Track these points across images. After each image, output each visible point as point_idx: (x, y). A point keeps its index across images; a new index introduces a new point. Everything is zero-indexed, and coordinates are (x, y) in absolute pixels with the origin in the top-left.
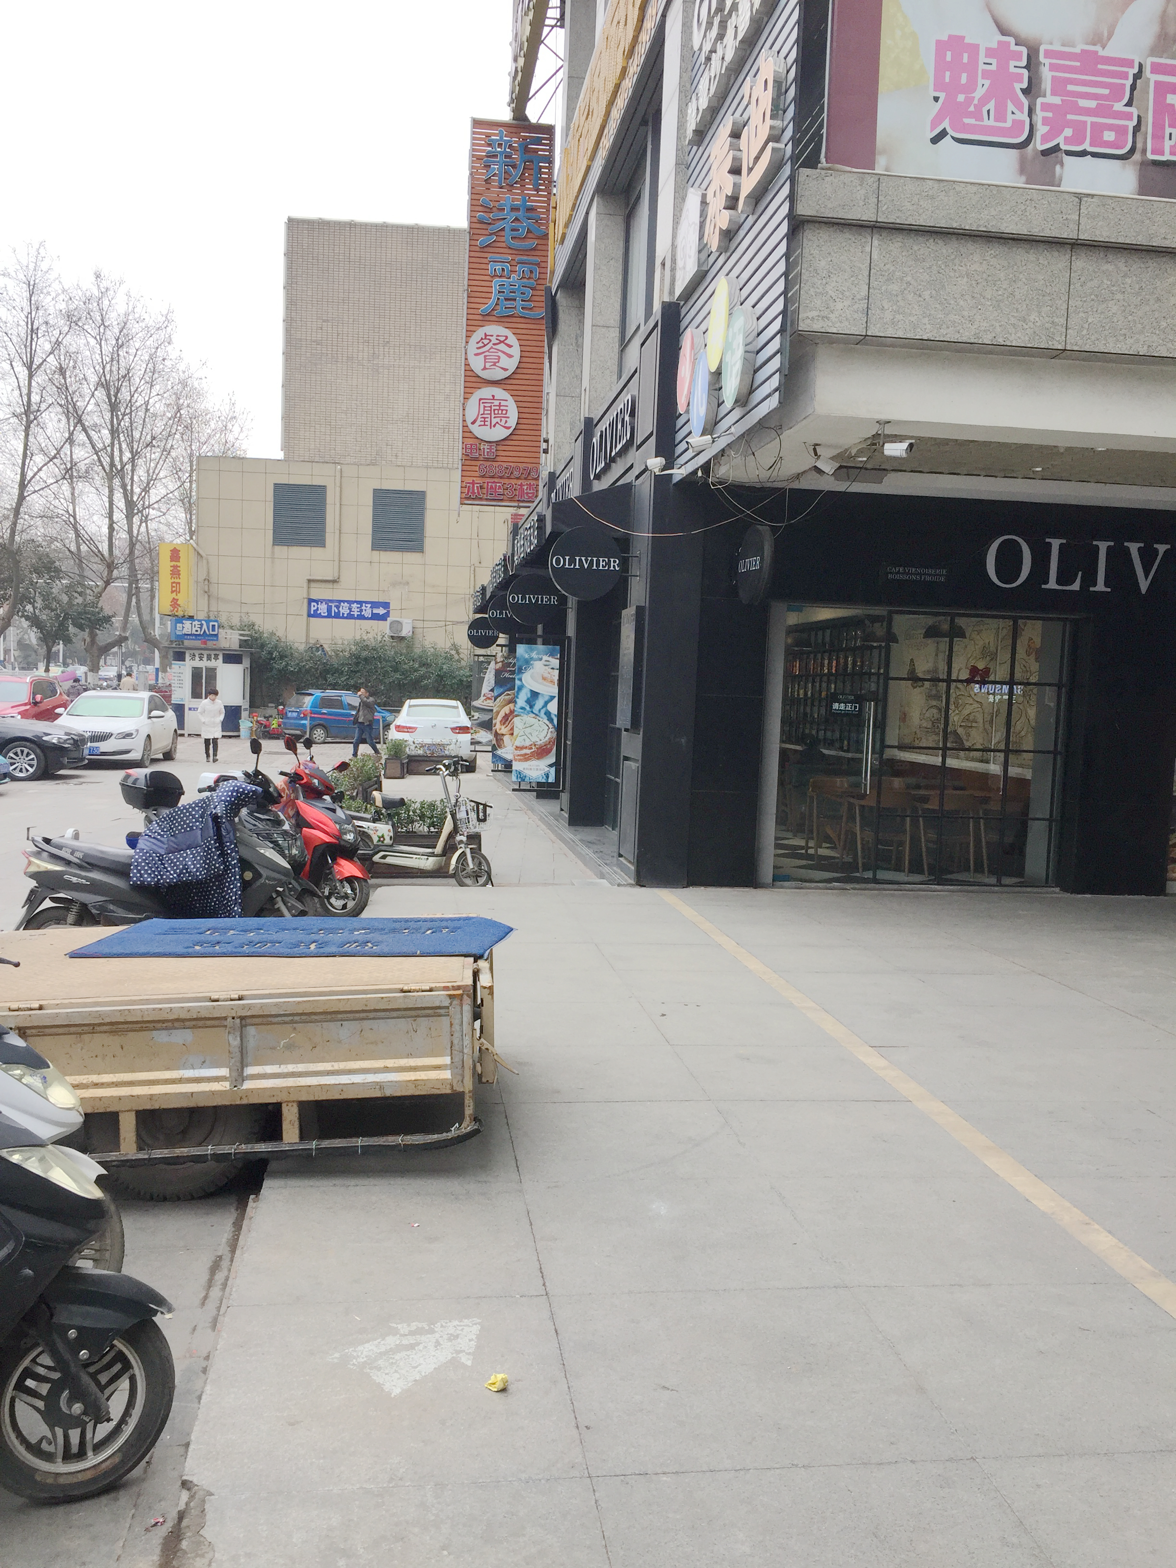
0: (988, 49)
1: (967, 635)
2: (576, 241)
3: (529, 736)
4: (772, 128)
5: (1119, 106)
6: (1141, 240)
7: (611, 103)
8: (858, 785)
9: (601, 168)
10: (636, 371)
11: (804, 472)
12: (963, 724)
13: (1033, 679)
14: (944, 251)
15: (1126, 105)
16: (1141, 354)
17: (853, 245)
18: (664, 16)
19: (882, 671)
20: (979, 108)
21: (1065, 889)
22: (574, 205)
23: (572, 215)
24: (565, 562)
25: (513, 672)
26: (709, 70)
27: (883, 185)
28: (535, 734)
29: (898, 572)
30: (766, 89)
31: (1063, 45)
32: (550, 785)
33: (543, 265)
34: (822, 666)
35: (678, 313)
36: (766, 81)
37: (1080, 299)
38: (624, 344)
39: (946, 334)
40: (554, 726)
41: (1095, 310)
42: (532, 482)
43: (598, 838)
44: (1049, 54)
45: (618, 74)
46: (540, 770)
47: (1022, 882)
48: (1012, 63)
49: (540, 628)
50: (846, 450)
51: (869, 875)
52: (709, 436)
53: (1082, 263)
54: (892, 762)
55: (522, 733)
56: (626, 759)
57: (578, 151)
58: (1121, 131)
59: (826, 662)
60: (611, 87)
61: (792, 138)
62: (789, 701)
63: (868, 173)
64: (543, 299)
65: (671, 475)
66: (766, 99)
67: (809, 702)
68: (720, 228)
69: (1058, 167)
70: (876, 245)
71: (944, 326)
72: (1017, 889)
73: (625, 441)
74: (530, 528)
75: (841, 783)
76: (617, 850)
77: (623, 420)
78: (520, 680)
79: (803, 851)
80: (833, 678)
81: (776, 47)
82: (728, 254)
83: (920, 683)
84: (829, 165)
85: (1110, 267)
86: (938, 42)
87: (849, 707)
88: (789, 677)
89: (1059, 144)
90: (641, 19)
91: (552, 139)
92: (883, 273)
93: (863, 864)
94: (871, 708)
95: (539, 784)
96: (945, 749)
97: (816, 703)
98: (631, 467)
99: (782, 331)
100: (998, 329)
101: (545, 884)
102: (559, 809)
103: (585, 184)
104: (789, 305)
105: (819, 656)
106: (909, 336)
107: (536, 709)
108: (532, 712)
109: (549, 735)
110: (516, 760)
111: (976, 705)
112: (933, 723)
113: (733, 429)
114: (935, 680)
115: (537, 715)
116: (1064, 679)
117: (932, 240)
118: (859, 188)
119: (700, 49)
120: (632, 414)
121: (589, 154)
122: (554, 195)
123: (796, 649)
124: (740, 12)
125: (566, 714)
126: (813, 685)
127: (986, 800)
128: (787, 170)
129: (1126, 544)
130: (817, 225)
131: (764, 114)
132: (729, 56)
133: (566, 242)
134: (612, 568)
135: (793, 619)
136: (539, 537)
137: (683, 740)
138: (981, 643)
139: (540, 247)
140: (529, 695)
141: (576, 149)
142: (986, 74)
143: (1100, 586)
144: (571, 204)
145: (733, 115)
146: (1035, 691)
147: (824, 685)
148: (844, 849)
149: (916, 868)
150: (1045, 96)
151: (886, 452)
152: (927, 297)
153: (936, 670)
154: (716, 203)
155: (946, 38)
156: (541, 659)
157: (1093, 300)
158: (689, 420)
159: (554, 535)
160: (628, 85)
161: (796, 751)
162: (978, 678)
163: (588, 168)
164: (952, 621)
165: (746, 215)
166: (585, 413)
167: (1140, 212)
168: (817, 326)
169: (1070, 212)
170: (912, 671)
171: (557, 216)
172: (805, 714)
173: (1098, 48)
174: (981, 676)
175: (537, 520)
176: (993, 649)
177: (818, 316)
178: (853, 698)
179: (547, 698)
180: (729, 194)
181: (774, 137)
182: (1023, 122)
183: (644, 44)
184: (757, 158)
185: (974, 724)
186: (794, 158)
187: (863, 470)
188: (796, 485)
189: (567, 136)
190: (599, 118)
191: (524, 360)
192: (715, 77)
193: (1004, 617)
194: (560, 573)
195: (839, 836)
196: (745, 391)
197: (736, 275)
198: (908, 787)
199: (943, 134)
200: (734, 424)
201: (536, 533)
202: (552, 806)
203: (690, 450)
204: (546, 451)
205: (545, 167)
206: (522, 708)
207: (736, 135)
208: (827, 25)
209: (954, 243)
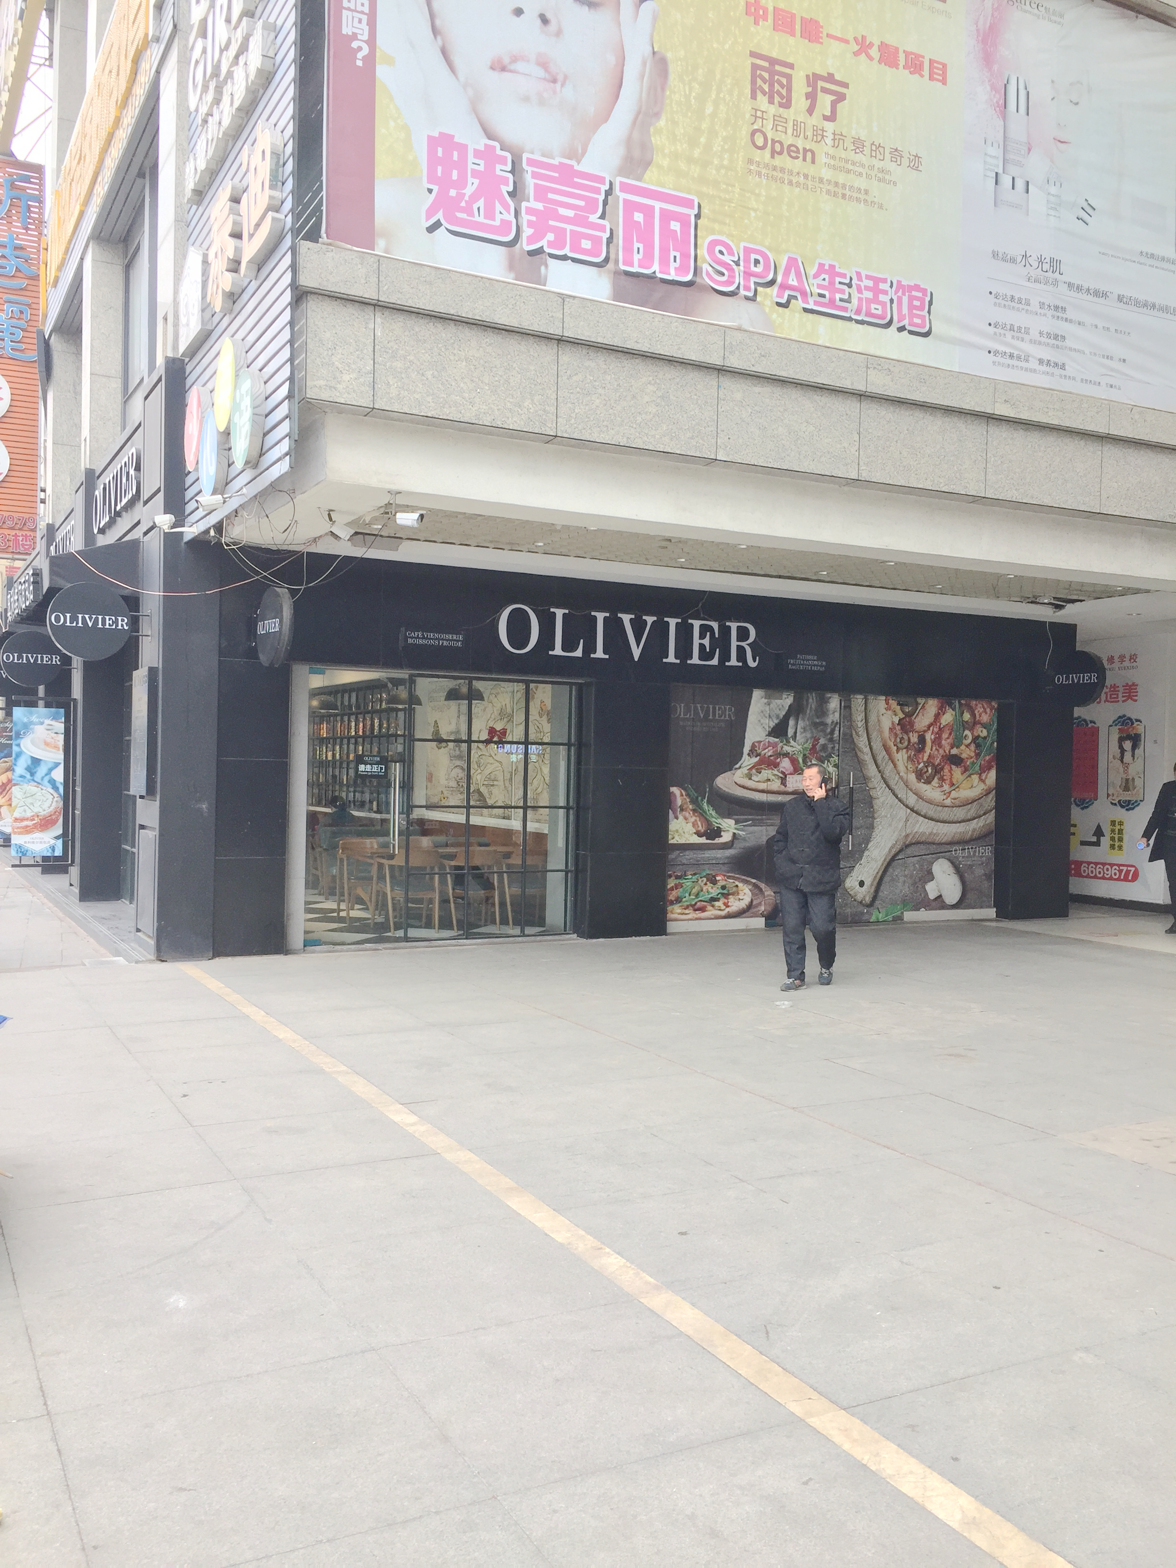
0: (475, 150)
1: (486, 698)
2: (71, 286)
3: (32, 807)
4: (271, 197)
5: (594, 218)
6: (617, 342)
7: (105, 151)
8: (386, 845)
9: (95, 215)
10: (140, 425)
11: (321, 536)
12: (486, 783)
13: (546, 740)
14: (444, 335)
15: (600, 218)
16: (621, 444)
17: (357, 320)
18: (158, 72)
19: (407, 733)
20: (470, 203)
21: (581, 935)
22: (67, 249)
23: (65, 259)
24: (66, 619)
25: (10, 738)
26: (207, 132)
27: (383, 267)
28: (38, 804)
29: (418, 637)
30: (263, 159)
31: (543, 155)
32: (56, 858)
33: (34, 306)
34: (349, 728)
35: (183, 370)
36: (263, 152)
37: (567, 391)
38: (127, 396)
39: (449, 413)
40: (61, 796)
41: (581, 401)
42: (28, 533)
43: (113, 914)
44: (531, 162)
45: (111, 123)
46: (45, 842)
47: (544, 931)
48: (498, 167)
49: (41, 690)
50: (360, 518)
51: (400, 933)
52: (220, 496)
53: (569, 357)
54: (421, 822)
55: (22, 803)
56: (142, 827)
57: (70, 195)
58: (596, 240)
59: (353, 724)
60: (104, 134)
61: (292, 210)
62: (316, 764)
63: (368, 253)
64: (35, 341)
65: (182, 533)
66: (265, 169)
67: (338, 763)
68: (223, 289)
69: (543, 268)
70: (380, 322)
71: (447, 406)
72: (539, 938)
73: (130, 495)
74: (24, 582)
75: (372, 844)
76: (134, 924)
77: (128, 473)
78: (18, 745)
79: (335, 914)
80: (360, 740)
81: (273, 120)
82: (233, 316)
83: (444, 744)
84: (329, 241)
85: (592, 364)
86: (430, 138)
87: (375, 768)
88: (316, 741)
89: (542, 247)
90: (135, 72)
91: (41, 178)
92: (387, 350)
93: (395, 923)
94: (397, 770)
95: (45, 859)
96: (468, 807)
97: (345, 765)
98: (138, 523)
99: (290, 396)
100: (497, 412)
101: (51, 967)
102: (69, 884)
103: (79, 228)
104: (296, 372)
105: (346, 718)
106: (414, 412)
107: (38, 777)
108: (33, 780)
109: (54, 804)
110: (15, 833)
111: (498, 764)
112: (458, 782)
113: (244, 490)
114: (458, 741)
115: (38, 783)
116: (573, 740)
117: (432, 324)
118: (360, 266)
119: (197, 110)
120: (138, 469)
121: (82, 199)
122: (46, 235)
123: (322, 711)
124: (235, 81)
125: (74, 781)
126: (340, 748)
127: (508, 855)
128: (288, 242)
129: (620, 615)
130: (320, 297)
131: (263, 183)
132: (226, 122)
133: (60, 285)
134: (120, 627)
135: (317, 681)
136: (36, 591)
137: (204, 806)
138: (498, 706)
139: (30, 288)
140: (29, 762)
141: (68, 193)
142: (475, 174)
143: (599, 653)
144: (63, 248)
145: (232, 180)
146: (548, 750)
147: (352, 747)
148: (376, 909)
149: (445, 924)
150: (529, 201)
151: (398, 521)
152: (430, 377)
153: (458, 732)
154: (218, 266)
155: (437, 135)
156: (42, 723)
157: (579, 393)
158: (198, 479)
159: (52, 591)
160: (123, 136)
161: (326, 814)
162: (495, 739)
163: (82, 214)
164: (470, 684)
165: (249, 280)
166: (85, 463)
167: (615, 316)
168: (325, 395)
169: (555, 310)
170: (437, 732)
171: (49, 259)
172: (334, 777)
173: (573, 163)
174: (499, 737)
175: (33, 575)
176: (509, 710)
177: (326, 385)
178: (378, 759)
179: (50, 765)
180: (231, 257)
181: (274, 207)
182: (510, 222)
183: (138, 98)
184: (258, 225)
185: (495, 783)
186: (296, 232)
187: (378, 538)
188: (313, 549)
189: (58, 178)
190: (91, 164)
191: (15, 403)
192: (212, 140)
193: (518, 681)
194: (60, 630)
195: (371, 899)
196: (256, 453)
197: (242, 338)
198: (437, 846)
199: (437, 225)
200: (246, 485)
201: (31, 588)
202: (59, 881)
203: (201, 509)
204: (43, 501)
205: (35, 207)
206: (21, 776)
207: (236, 200)
208: (323, 105)
209: (452, 328)
